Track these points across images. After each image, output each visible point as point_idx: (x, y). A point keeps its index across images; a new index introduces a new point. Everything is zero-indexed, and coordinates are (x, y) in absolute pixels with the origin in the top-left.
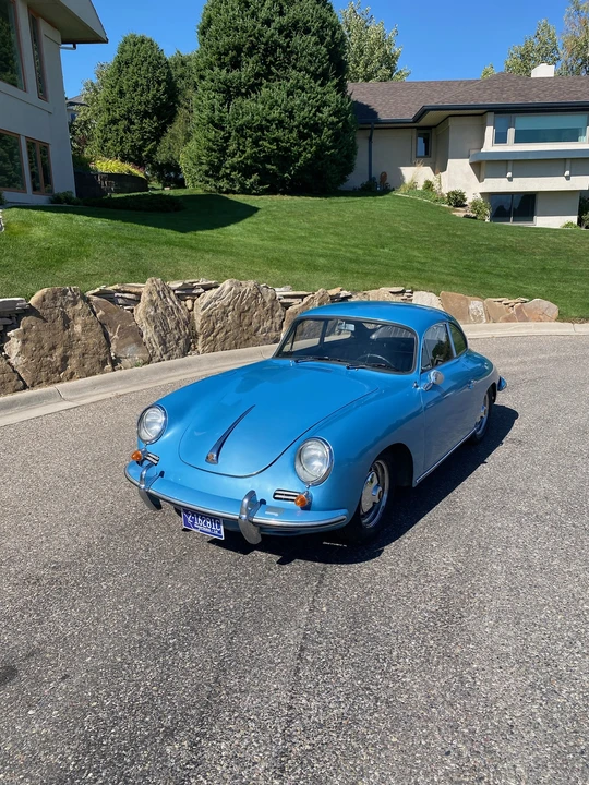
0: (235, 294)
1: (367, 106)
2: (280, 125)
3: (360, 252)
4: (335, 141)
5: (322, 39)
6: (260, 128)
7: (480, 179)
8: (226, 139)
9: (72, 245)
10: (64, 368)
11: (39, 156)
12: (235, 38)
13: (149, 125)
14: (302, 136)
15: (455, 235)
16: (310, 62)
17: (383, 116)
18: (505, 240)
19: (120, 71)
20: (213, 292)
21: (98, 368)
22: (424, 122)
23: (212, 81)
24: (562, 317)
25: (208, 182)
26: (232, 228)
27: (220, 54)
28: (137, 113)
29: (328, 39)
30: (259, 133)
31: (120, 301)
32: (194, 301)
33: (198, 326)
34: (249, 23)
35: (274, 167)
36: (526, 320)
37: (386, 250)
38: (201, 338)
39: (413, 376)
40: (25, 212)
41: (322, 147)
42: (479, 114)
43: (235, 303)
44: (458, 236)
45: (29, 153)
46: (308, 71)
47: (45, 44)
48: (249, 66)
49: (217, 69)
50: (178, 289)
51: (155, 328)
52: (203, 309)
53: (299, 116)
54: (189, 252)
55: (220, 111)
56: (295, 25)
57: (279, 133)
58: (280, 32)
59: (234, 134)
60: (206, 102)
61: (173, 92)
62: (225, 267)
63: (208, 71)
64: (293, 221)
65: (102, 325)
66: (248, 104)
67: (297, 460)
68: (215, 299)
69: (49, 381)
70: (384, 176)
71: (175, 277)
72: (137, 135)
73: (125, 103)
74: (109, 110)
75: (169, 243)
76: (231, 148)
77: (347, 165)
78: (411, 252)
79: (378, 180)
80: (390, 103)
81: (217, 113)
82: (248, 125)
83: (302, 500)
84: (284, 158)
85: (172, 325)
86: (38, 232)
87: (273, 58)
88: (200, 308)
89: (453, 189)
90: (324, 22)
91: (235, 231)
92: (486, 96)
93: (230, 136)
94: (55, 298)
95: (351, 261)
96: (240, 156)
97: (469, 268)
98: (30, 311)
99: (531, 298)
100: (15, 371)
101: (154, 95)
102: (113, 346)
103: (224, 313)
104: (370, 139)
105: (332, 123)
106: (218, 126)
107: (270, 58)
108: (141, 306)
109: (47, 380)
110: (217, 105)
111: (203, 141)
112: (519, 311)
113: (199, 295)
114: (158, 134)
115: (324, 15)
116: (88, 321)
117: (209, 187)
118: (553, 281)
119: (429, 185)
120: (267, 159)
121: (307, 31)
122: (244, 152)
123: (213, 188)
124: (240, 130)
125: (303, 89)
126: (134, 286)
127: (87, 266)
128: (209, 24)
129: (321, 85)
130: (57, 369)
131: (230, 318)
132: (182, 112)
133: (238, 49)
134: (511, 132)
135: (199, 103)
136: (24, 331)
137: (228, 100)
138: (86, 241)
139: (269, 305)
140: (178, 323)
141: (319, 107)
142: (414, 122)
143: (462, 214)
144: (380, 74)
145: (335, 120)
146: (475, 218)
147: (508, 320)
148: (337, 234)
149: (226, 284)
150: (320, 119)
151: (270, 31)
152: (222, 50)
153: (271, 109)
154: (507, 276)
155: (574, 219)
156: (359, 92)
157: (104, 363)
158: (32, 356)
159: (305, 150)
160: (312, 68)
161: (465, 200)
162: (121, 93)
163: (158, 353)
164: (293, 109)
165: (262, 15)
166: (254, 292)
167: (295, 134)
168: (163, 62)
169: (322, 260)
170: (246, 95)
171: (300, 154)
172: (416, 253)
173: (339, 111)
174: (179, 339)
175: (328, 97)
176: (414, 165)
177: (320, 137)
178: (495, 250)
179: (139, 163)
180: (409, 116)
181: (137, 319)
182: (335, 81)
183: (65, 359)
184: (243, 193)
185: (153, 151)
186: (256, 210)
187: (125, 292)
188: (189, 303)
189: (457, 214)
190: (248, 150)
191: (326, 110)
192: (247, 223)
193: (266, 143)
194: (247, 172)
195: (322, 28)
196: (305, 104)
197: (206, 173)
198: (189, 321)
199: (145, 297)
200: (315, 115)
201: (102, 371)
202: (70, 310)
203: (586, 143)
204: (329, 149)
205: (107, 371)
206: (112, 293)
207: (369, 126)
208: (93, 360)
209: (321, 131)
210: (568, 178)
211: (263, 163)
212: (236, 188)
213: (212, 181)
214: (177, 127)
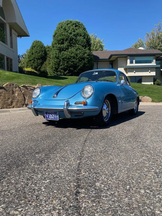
1: (96, 56)
2: (74, 58)
4: (88, 62)
5: (85, 38)
6: (69, 59)
7: (127, 73)
8: (60, 62)
10: (11, 105)
11: (10, 66)
12: (62, 37)
13: (39, 61)
14: (80, 61)
16: (81, 43)
17: (100, 58)
19: (33, 49)
21: (21, 106)
22: (111, 59)
23: (56, 47)
24: (153, 101)
27: (58, 41)
28: (36, 59)
29: (86, 38)
30: (68, 60)
31: (29, 89)
34: (66, 33)
35: (72, 69)
36: (143, 102)
41: (85, 64)
42: (125, 56)
45: (7, 65)
46: (81, 45)
48: (66, 44)
49: (57, 44)
53: (79, 56)
55: (58, 54)
56: (78, 34)
57: (74, 60)
58: (74, 36)
59: (62, 60)
60: (54, 52)
61: (46, 54)
63: (55, 45)
65: (24, 95)
66: (65, 52)
67: (82, 94)
69: (6, 108)
72: (36, 64)
73: (34, 56)
74: (29, 58)
76: (61, 64)
80: (101, 55)
81: (57, 55)
82: (66, 58)
84: (75, 66)
87: (72, 42)
90: (85, 34)
92: (127, 52)
93: (60, 61)
94: (10, 86)
98: (2, 88)
99: (144, 96)
101: (41, 54)
102: (26, 101)
104: (97, 64)
105: (87, 58)
106: (58, 58)
107: (71, 42)
110: (57, 53)
111: (53, 62)
114: (42, 63)
115: (85, 32)
116: (19, 93)
117: (55, 74)
118: (149, 94)
120: (71, 67)
121: (81, 36)
122: (64, 65)
123: (56, 75)
124: (63, 59)
125: (80, 49)
126: (33, 86)
128: (56, 34)
129: (84, 48)
130: (9, 105)
132: (48, 58)
133: (63, 40)
134: (134, 61)
135: (52, 54)
136: (1, 93)
137: (60, 52)
141: (84, 54)
142: (109, 59)
144: (99, 49)
145: (88, 57)
150: (84, 56)
151: (71, 35)
152: (59, 40)
153: (71, 54)
155: (152, 83)
156: (95, 53)
157: (23, 105)
158: (2, 101)
160: (82, 44)
162: (32, 54)
164: (77, 54)
165: (69, 32)
167: (78, 60)
168: (44, 46)
171: (79, 65)
173: (89, 55)
175: (86, 51)
177: (84, 61)
179: (36, 70)
180: (107, 58)
182: (88, 48)
184: (64, 75)
185: (40, 68)
186: (67, 78)
187: (31, 87)
190: (65, 64)
191: (86, 55)
192: (65, 80)
193: (70, 63)
194: (65, 70)
195: (84, 35)
196: (80, 53)
197: (54, 70)
200: (83, 55)
201: (22, 107)
202: (14, 89)
203: (154, 64)
204: (87, 64)
205: (24, 107)
206: (27, 87)
207: (97, 61)
208: (20, 104)
209: (85, 60)
210: (150, 72)
211: (69, 68)
212: (62, 74)
213: (56, 72)
214: (47, 62)
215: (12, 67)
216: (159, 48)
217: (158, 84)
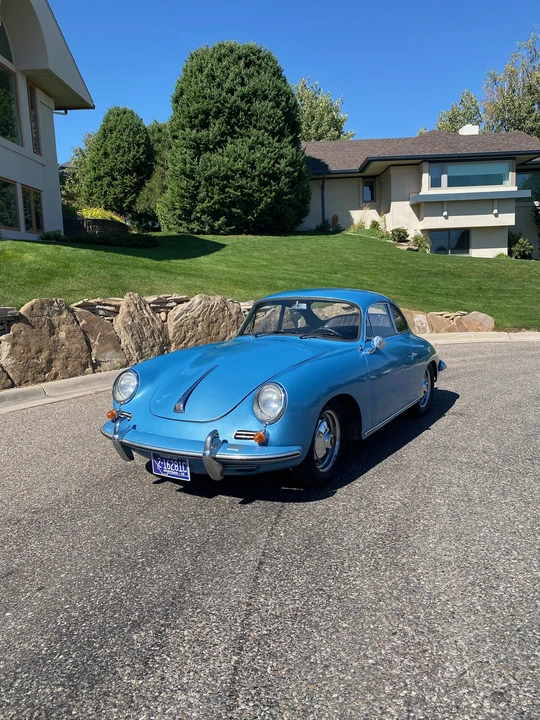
0: (204, 307)
1: (319, 160)
2: (244, 174)
3: (316, 277)
4: (291, 187)
5: (278, 105)
6: (226, 177)
7: (420, 219)
8: (197, 188)
9: (59, 267)
10: (49, 370)
11: (33, 205)
12: (203, 105)
13: (129, 180)
14: (263, 184)
15: (399, 263)
16: (268, 122)
17: (333, 168)
18: (444, 267)
19: (105, 137)
20: (185, 306)
21: (80, 370)
22: (369, 171)
23: (184, 139)
24: (498, 328)
25: (181, 225)
26: (203, 259)
27: (191, 117)
28: (119, 171)
29: (283, 104)
30: (225, 182)
31: (101, 312)
32: (167, 313)
33: (171, 335)
34: (215, 92)
35: (239, 211)
36: (466, 330)
37: (339, 275)
38: (173, 345)
39: (359, 343)
40: (18, 243)
41: (280, 193)
42: (416, 164)
43: (204, 315)
44: (403, 264)
45: (24, 202)
46: (265, 129)
47: (41, 110)
48: (216, 127)
49: (188, 130)
50: (153, 303)
51: (132, 336)
52: (176, 319)
53: (260, 167)
54: (164, 275)
55: (191, 164)
56: (255, 93)
57: (243, 182)
58: (242, 99)
59: (203, 182)
60: (179, 156)
61: (150, 153)
62: (196, 286)
63: (181, 131)
64: (256, 254)
65: (85, 333)
66: (215, 157)
67: (256, 405)
68: (187, 311)
69: (35, 381)
70: (335, 219)
71: (150, 293)
72: (119, 189)
73: (109, 162)
74: (94, 169)
75: (146, 267)
77: (302, 210)
78: (360, 277)
79: (330, 222)
80: (337, 157)
81: (188, 165)
82: (216, 175)
83: (260, 437)
84: (248, 203)
85: (147, 334)
86: (29, 257)
87: (236, 120)
88: (172, 319)
89: (396, 227)
90: (279, 91)
91: (204, 261)
92: (420, 149)
93: (200, 185)
94: (42, 308)
95: (307, 283)
96: (209, 202)
97: (413, 289)
98: (19, 318)
99: (469, 311)
100: (4, 371)
101: (134, 156)
102: (94, 351)
103: (194, 323)
104: (323, 188)
105: (288, 173)
106: (190, 177)
107: (234, 120)
108: (120, 317)
109: (34, 380)
110: (188, 159)
111: (176, 189)
112: (459, 323)
113: (172, 308)
114: (138, 188)
115: (279, 85)
116: (72, 329)
117: (182, 230)
118: (489, 298)
119: (375, 225)
120: (233, 204)
121: (265, 98)
122: (212, 198)
123: (185, 230)
124: (208, 179)
125: (263, 145)
126: (114, 301)
127: (72, 284)
128: (182, 94)
129: (278, 141)
130: (43, 370)
131: (200, 328)
132: (158, 169)
133: (206, 113)
134: (444, 178)
135: (173, 158)
136: (14, 335)
137: (198, 154)
138: (72, 264)
139: (235, 317)
140: (153, 332)
141: (277, 159)
142: (360, 172)
143: (405, 248)
144: (329, 134)
145: (291, 169)
146: (417, 250)
147: (450, 330)
148: (295, 264)
149: (197, 299)
150: (278, 169)
151: (234, 98)
152: (192, 114)
153: (235, 161)
154: (447, 295)
155: (505, 251)
156: (311, 149)
157: (85, 366)
158: (20, 359)
159: (266, 195)
160: (270, 128)
161: (408, 236)
162: (106, 155)
163: (135, 358)
164: (254, 161)
165: (227, 85)
166: (221, 306)
167: (256, 182)
168: (142, 129)
169: (281, 282)
170: (213, 150)
171: (261, 199)
172: (365, 278)
173: (294, 163)
174: (154, 346)
175: (284, 150)
176: (362, 209)
177: (278, 184)
178: (436, 274)
179: (121, 212)
180: (356, 167)
181: (116, 328)
182: (291, 137)
183: (50, 361)
184: (212, 234)
185: (133, 202)
186: (223, 246)
187: (105, 305)
188: (163, 315)
189: (401, 248)
190: (216, 196)
191: (283, 162)
192: (216, 255)
193: (231, 190)
194: (215, 215)
195: (277, 95)
196: (265, 156)
197: (180, 217)
198: (163, 331)
199: (123, 309)
200: (273, 165)
201: (83, 373)
202: (55, 319)
203: (509, 186)
204: (286, 194)
205: (88, 373)
206: (94, 305)
207: (321, 177)
208: (75, 363)
209: (279, 179)
210: (496, 215)
211: (229, 207)
212: (206, 229)
213: (185, 224)
214: (154, 182)
215: (41, 208)
216: (529, 124)
217: (524, 256)
